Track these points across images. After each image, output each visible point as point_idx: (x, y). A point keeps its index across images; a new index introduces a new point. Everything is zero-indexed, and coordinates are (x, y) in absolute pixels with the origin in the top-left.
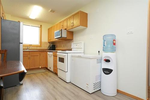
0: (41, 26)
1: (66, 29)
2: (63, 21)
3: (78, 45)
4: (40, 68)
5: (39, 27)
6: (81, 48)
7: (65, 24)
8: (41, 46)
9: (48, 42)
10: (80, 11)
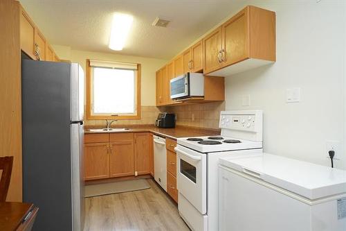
0: (138, 65)
1: (201, 72)
2: (194, 48)
3: (242, 119)
4: (136, 175)
5: (134, 70)
6: (254, 133)
7: (199, 55)
8: (138, 117)
9: (158, 107)
10: (250, 6)
